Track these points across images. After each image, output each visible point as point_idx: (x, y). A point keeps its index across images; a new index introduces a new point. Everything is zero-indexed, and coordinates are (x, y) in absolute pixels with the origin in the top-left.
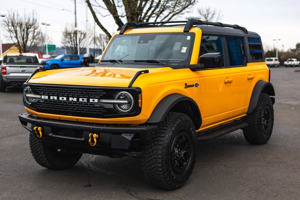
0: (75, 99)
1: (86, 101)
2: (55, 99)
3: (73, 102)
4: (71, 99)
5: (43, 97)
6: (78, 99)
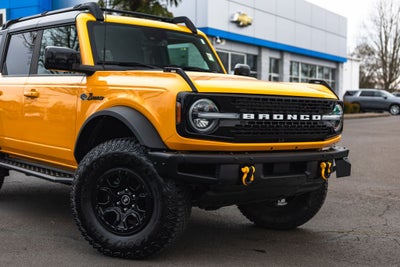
0: (295, 117)
1: (308, 119)
2: (266, 119)
3: (293, 122)
4: (289, 117)
5: (245, 116)
6: (299, 117)
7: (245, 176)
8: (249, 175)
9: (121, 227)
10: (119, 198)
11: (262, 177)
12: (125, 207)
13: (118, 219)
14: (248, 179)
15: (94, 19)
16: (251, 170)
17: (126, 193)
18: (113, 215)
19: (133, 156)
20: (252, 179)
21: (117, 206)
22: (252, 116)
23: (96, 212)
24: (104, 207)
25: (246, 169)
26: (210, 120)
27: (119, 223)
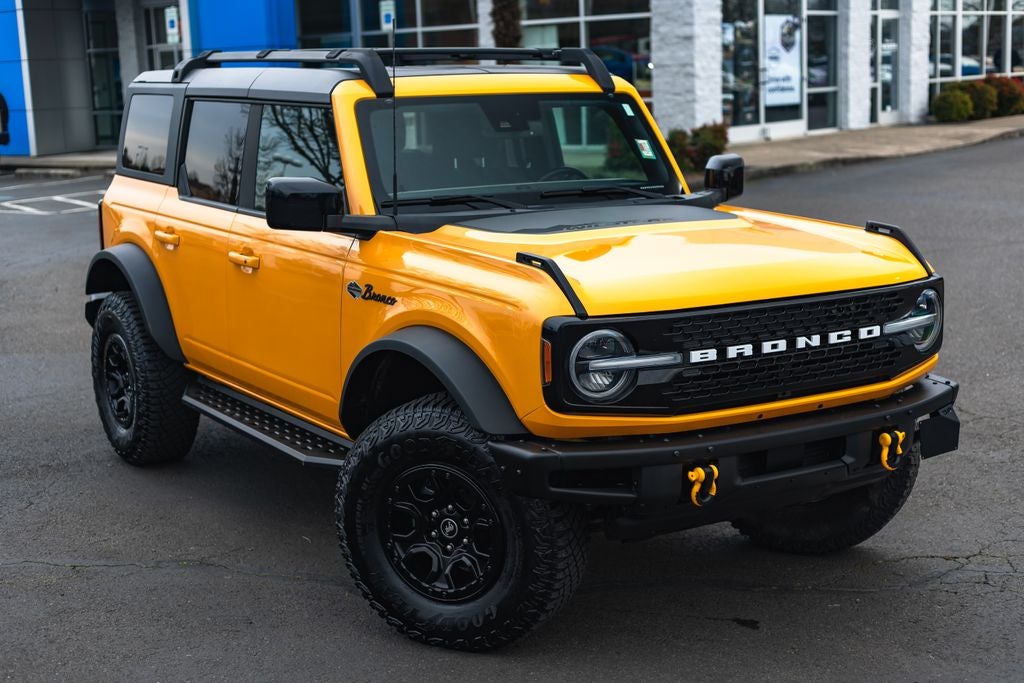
0: (816, 341)
1: (848, 339)
2: (746, 354)
3: (810, 352)
4: (801, 342)
5: (696, 356)
6: (824, 339)
7: (696, 488)
8: (706, 485)
9: (441, 586)
10: (436, 524)
11: (739, 482)
12: (447, 542)
13: (435, 569)
14: (703, 492)
15: (370, 94)
16: (709, 475)
17: (450, 514)
18: (425, 559)
19: (460, 442)
20: (713, 492)
21: (431, 539)
22: (712, 354)
23: (390, 554)
24: (405, 544)
25: (697, 474)
26: (616, 374)
27: (437, 576)
